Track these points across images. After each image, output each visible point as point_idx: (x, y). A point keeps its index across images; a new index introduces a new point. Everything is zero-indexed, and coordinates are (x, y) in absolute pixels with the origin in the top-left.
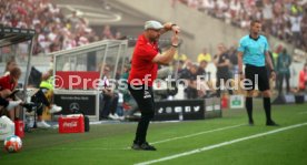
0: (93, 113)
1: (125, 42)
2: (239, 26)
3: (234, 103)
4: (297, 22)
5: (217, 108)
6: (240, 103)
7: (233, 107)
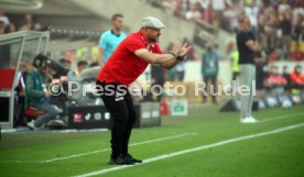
0: (6, 119)
1: (47, 34)
2: (184, 18)
3: (175, 109)
4: (252, 14)
5: (156, 114)
6: (182, 109)
7: (174, 114)
